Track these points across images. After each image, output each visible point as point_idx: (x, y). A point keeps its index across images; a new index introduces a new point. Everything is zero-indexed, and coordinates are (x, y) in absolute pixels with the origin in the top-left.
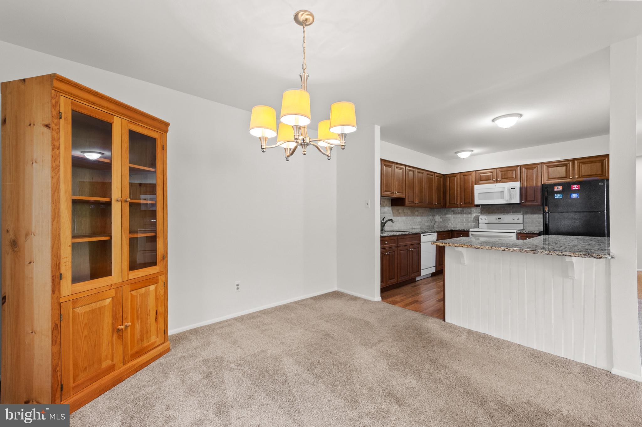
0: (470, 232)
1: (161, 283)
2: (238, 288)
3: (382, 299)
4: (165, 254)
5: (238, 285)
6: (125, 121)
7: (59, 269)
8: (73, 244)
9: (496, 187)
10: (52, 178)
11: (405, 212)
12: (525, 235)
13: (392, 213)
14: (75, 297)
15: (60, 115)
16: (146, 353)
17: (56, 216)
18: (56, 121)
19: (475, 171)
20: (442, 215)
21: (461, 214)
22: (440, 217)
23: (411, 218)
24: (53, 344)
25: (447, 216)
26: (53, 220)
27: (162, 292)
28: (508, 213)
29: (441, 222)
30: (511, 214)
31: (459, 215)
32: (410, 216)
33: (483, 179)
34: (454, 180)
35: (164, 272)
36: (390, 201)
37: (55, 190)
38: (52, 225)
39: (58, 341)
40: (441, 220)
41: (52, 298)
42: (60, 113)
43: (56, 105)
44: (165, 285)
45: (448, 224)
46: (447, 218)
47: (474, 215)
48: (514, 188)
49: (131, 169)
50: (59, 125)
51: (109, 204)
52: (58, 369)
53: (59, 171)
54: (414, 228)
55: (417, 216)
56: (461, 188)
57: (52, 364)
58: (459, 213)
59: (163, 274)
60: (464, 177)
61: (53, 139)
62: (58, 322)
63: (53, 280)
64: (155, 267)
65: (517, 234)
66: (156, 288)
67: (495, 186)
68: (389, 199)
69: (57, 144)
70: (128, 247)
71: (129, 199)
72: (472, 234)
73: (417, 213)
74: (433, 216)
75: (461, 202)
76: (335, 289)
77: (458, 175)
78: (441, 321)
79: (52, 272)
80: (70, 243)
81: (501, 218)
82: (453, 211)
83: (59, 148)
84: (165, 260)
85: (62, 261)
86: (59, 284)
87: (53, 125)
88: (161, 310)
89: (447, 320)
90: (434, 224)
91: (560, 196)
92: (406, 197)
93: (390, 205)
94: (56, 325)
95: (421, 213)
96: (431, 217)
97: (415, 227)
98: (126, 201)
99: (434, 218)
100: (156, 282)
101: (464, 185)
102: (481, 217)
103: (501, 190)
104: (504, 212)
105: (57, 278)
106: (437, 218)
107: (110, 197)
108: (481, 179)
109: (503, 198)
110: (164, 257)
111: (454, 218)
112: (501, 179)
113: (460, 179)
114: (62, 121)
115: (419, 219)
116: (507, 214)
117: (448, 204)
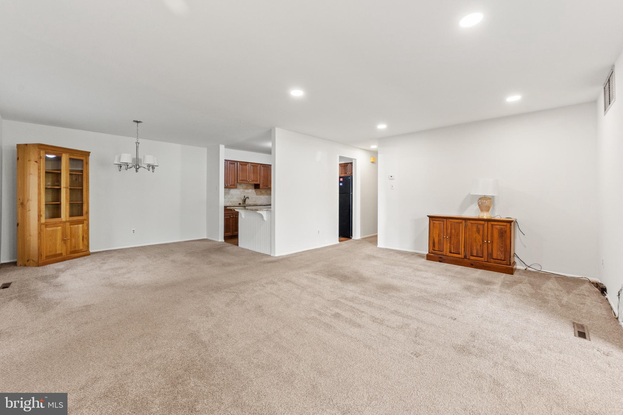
1: (85, 224)
2: (134, 232)
3: (225, 241)
4: (88, 211)
5: (134, 231)
6: (68, 155)
7: (41, 213)
8: (45, 204)
10: (38, 180)
13: (255, 193)
14: (46, 224)
15: (41, 158)
16: (77, 253)
17: (39, 194)
18: (39, 160)
24: (38, 239)
26: (38, 195)
27: (86, 228)
35: (88, 219)
36: (254, 185)
37: (39, 185)
38: (38, 197)
39: (40, 239)
41: (38, 223)
42: (41, 157)
43: (39, 154)
44: (88, 225)
49: (70, 174)
50: (40, 160)
51: (60, 189)
52: (40, 248)
53: (41, 177)
57: (38, 246)
59: (86, 220)
61: (38, 167)
62: (40, 232)
63: (38, 216)
64: (82, 217)
66: (83, 227)
68: (253, 185)
69: (40, 168)
70: (69, 207)
71: (69, 187)
76: (205, 238)
78: (236, 246)
79: (38, 214)
80: (44, 204)
83: (40, 169)
84: (88, 214)
85: (42, 210)
86: (40, 218)
87: (38, 162)
88: (85, 236)
89: (239, 246)
92: (261, 184)
93: (254, 188)
94: (39, 233)
98: (68, 188)
100: (83, 223)
105: (40, 216)
107: (61, 186)
110: (87, 213)
114: (42, 160)
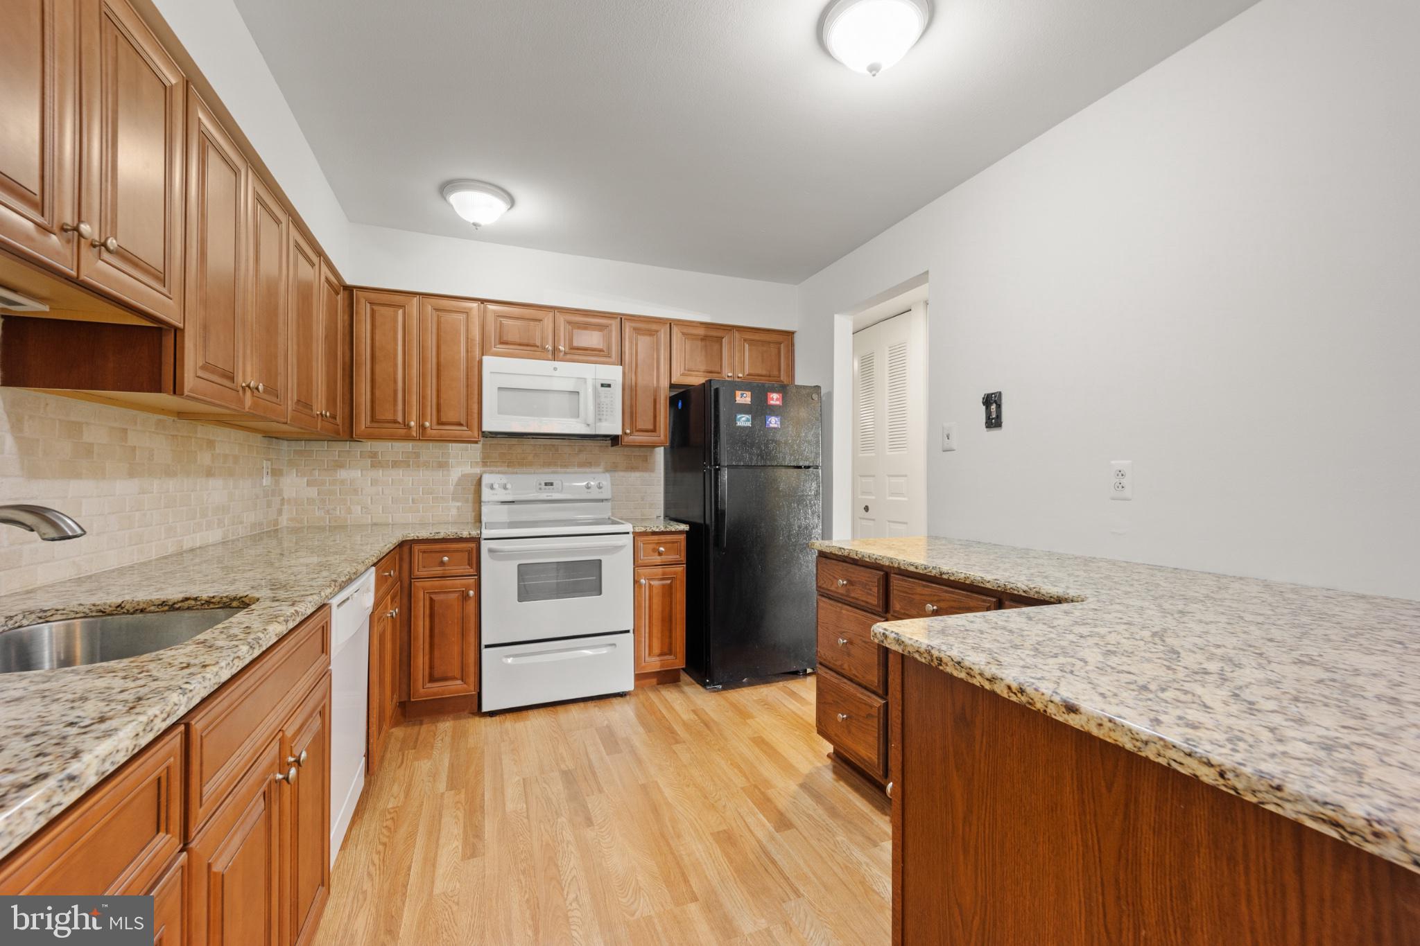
0: (483, 542)
9: (556, 373)
11: (134, 449)
12: (656, 538)
19: (483, 301)
20: (317, 473)
21: (409, 466)
22: (305, 479)
23: (171, 484)
25: (343, 474)
28: (566, 466)
29: (310, 501)
30: (576, 469)
31: (398, 474)
32: (169, 473)
33: (510, 338)
34: (395, 321)
40: (313, 492)
45: (349, 511)
46: (343, 482)
47: (456, 473)
48: (609, 386)
54: (192, 550)
55: (209, 473)
56: (423, 361)
58: (396, 464)
60: (438, 317)
65: (634, 538)
67: (555, 369)
72: (491, 551)
73: (205, 458)
74: (276, 473)
75: (422, 416)
77: (415, 300)
81: (551, 484)
82: (374, 455)
90: (280, 512)
91: (748, 420)
92: (190, 328)
95: (226, 456)
96: (267, 481)
97: (197, 540)
99: (277, 483)
101: (438, 347)
102: (487, 479)
103: (570, 387)
104: (555, 464)
106: (294, 485)
108: (505, 339)
109: (578, 417)
111: (374, 482)
112: (567, 350)
113: (421, 320)
115: (216, 491)
116: (563, 470)
117: (363, 421)
